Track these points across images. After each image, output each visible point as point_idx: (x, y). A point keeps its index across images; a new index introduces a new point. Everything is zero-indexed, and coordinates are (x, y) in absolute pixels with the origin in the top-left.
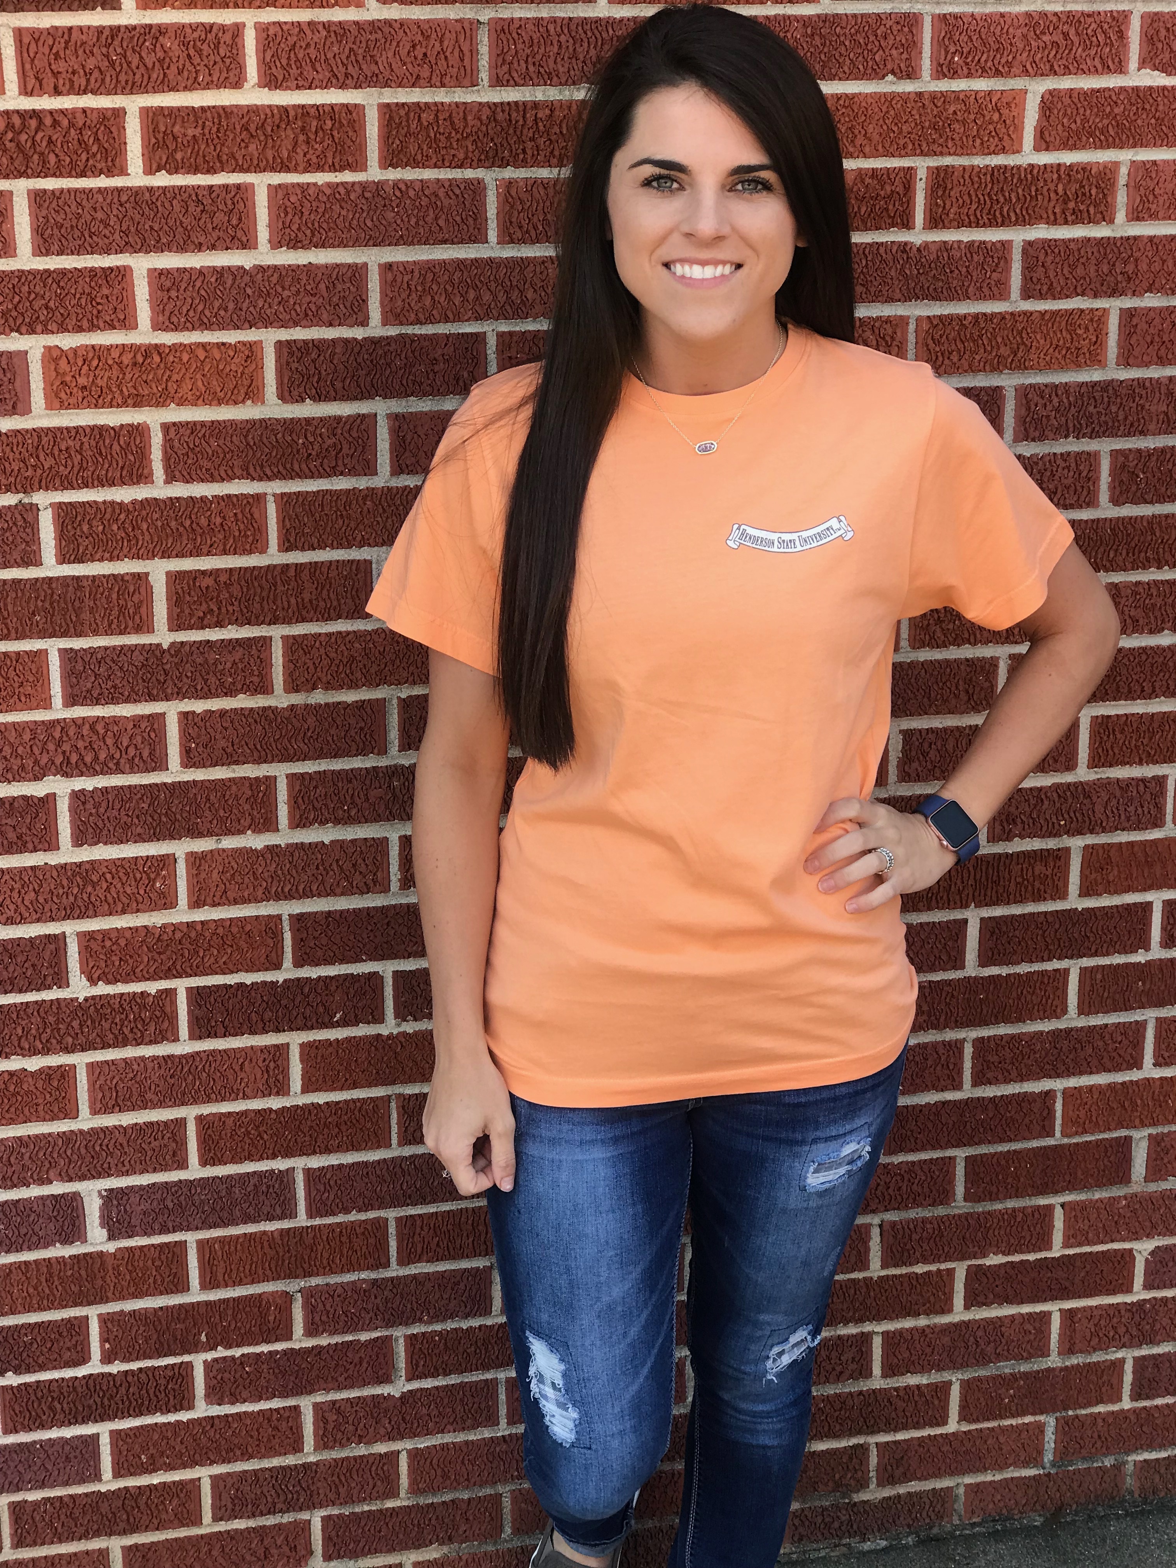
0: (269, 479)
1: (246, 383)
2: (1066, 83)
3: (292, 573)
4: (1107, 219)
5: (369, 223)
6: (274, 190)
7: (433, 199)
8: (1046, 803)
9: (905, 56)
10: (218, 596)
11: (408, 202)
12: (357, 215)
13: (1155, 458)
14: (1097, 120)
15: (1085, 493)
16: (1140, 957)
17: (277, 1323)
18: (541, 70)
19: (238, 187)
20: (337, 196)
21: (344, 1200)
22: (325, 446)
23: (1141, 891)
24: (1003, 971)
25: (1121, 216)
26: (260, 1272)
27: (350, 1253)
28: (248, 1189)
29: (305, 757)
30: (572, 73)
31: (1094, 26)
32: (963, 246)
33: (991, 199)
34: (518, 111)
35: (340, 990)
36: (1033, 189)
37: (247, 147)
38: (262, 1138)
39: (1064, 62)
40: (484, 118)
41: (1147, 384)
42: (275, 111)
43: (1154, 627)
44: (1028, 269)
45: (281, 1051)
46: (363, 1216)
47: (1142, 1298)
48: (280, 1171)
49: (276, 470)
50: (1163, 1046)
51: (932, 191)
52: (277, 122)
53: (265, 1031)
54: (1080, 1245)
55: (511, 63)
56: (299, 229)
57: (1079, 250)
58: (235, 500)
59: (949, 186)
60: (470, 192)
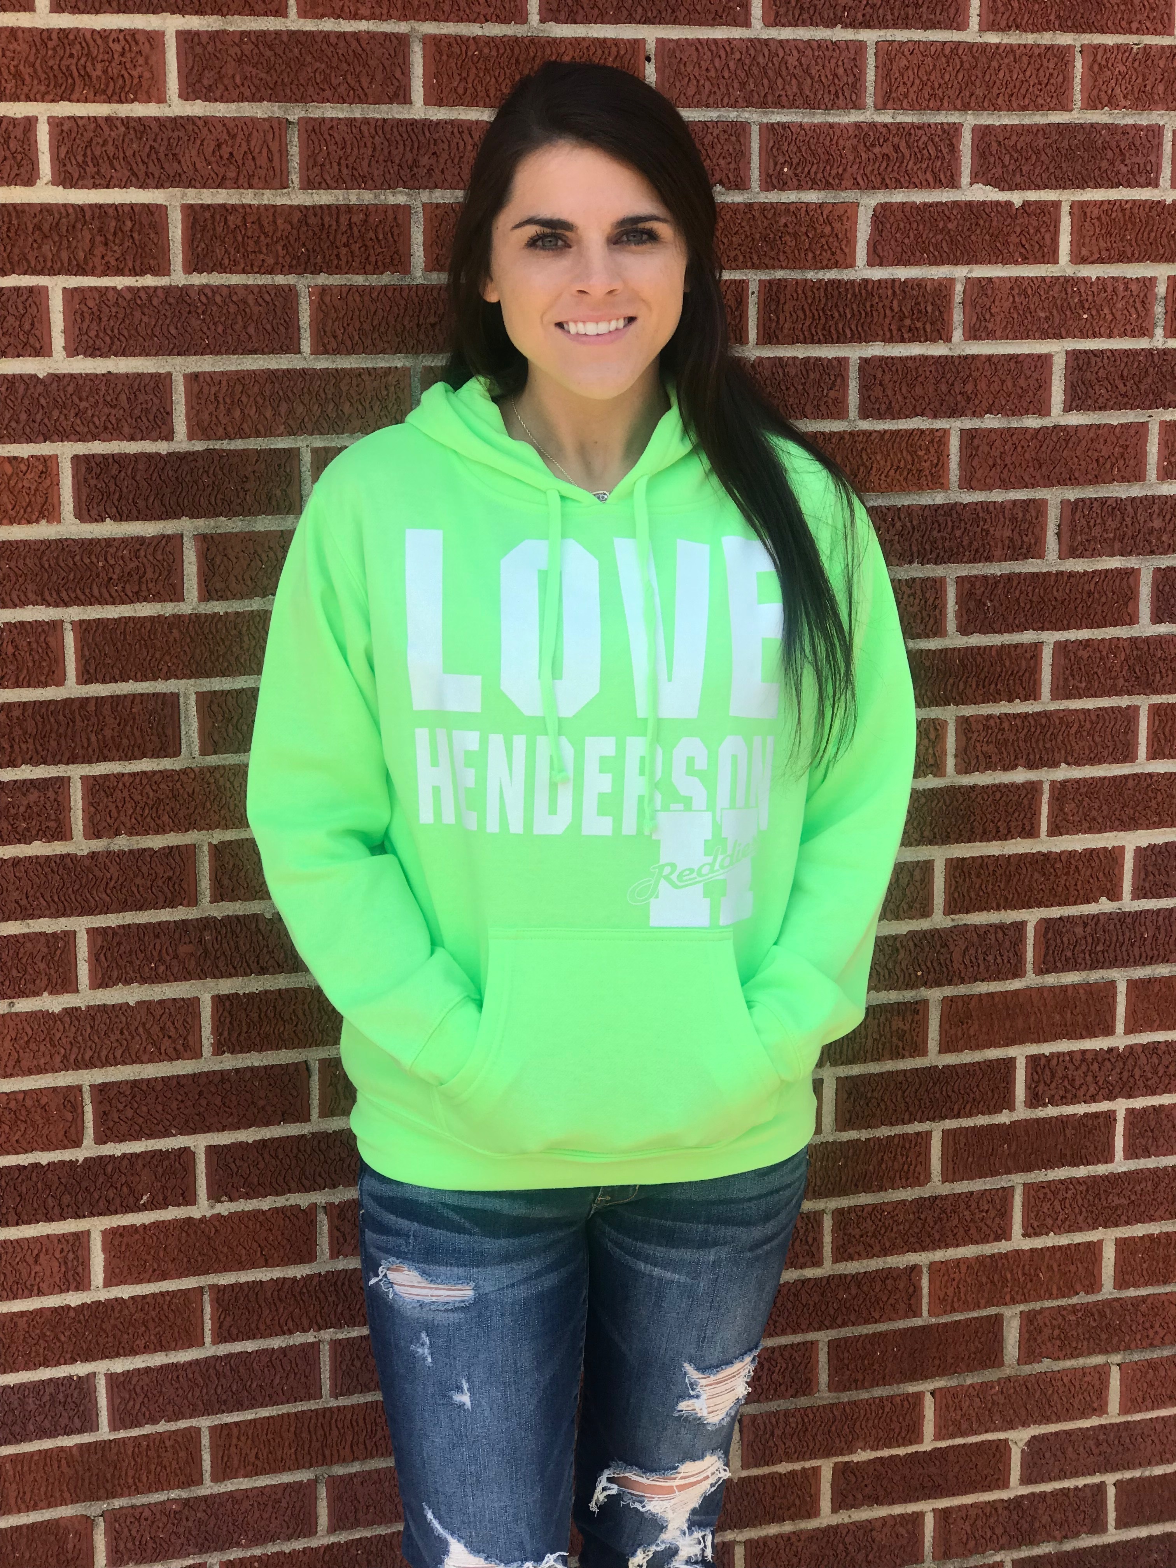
0: (66, 605)
1: (40, 500)
2: (899, 197)
3: (91, 707)
4: (944, 337)
5: (173, 331)
6: (69, 294)
7: (242, 306)
8: (902, 952)
9: (732, 166)
10: (11, 732)
11: (214, 308)
12: (160, 322)
13: (1001, 585)
14: (931, 235)
15: (932, 621)
16: (1004, 1118)
17: (76, 1555)
18: (355, 172)
19: (31, 290)
20: (139, 302)
21: (151, 1408)
22: (127, 570)
23: (1003, 1046)
24: (863, 1135)
25: (957, 335)
26: (57, 1494)
27: (159, 1469)
28: (44, 1400)
29: (106, 910)
30: (388, 176)
31: (924, 138)
32: (798, 363)
33: (825, 314)
34: (330, 215)
35: (147, 1169)
36: (868, 305)
37: (40, 247)
38: (59, 1340)
39: (895, 175)
40: (295, 220)
41: (991, 508)
42: (71, 210)
43: (1007, 762)
44: (865, 388)
45: (80, 1240)
46: (173, 1426)
47: (1019, 1494)
48: (79, 1378)
49: (73, 595)
50: (1032, 1215)
51: (765, 306)
52: (72, 222)
53: (62, 1217)
54: (953, 1436)
55: (322, 165)
56: (97, 336)
57: (916, 369)
58: (28, 626)
59: (782, 302)
60: (281, 299)
